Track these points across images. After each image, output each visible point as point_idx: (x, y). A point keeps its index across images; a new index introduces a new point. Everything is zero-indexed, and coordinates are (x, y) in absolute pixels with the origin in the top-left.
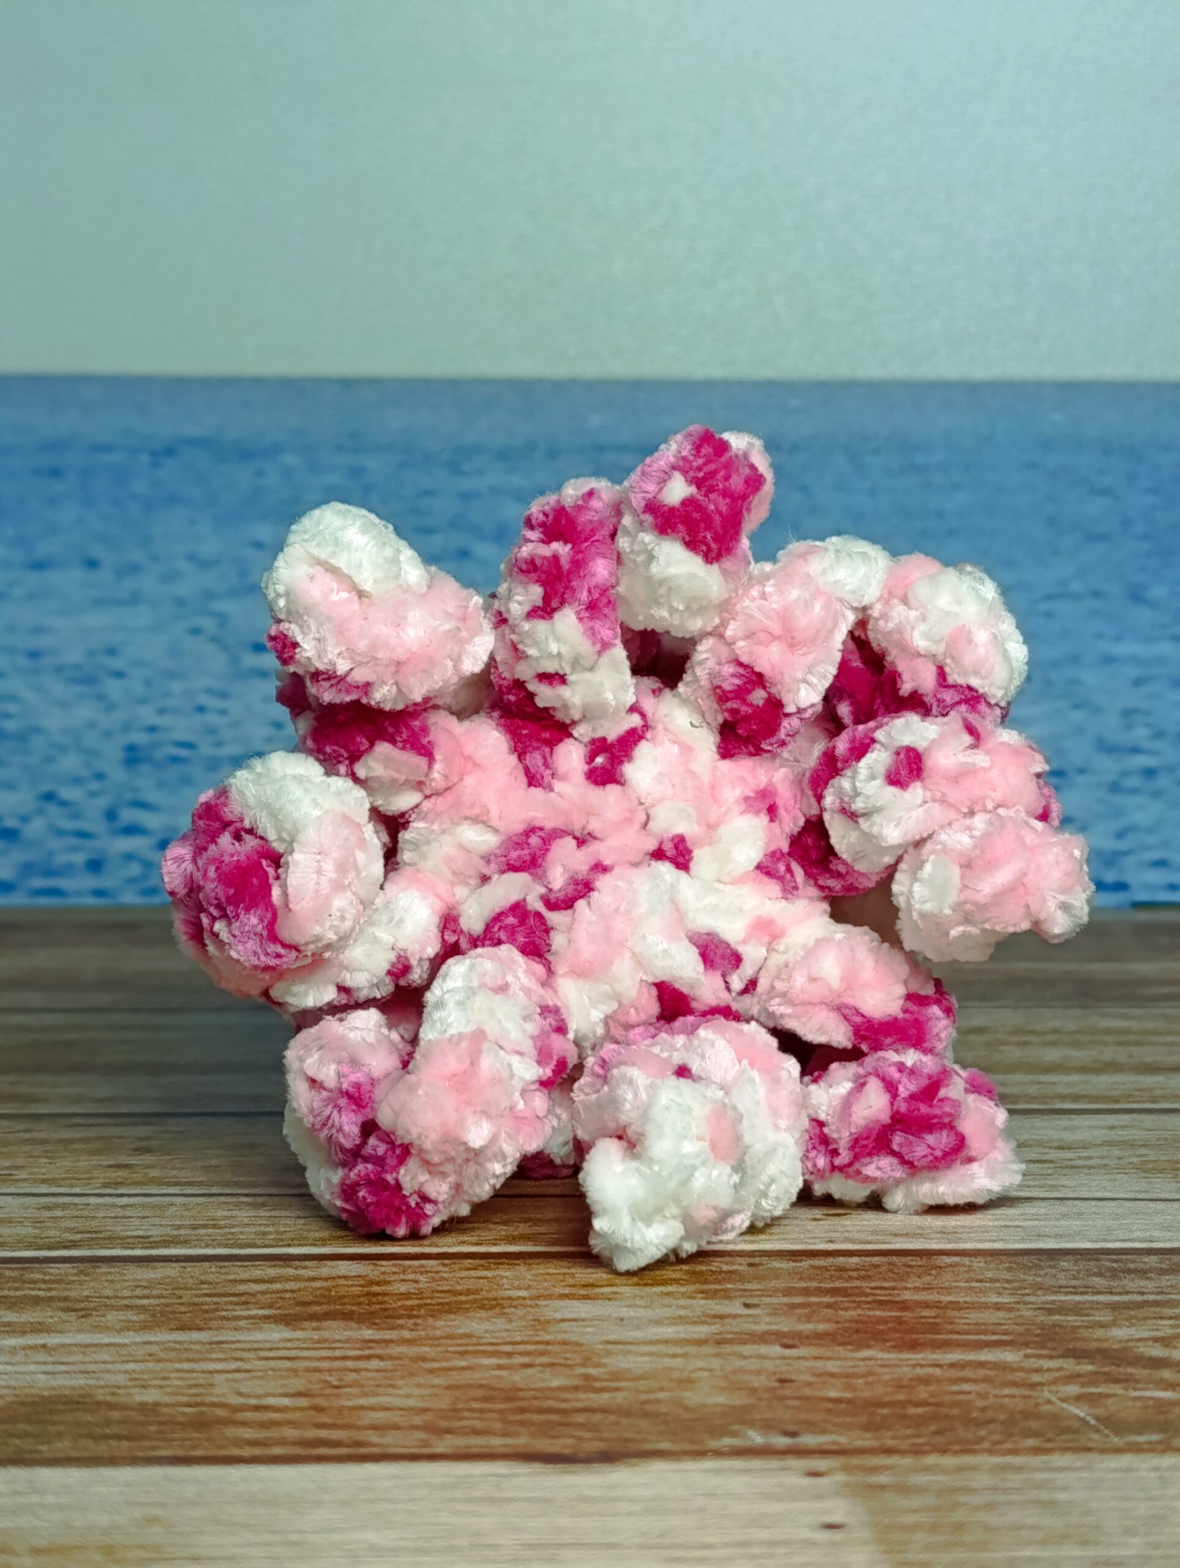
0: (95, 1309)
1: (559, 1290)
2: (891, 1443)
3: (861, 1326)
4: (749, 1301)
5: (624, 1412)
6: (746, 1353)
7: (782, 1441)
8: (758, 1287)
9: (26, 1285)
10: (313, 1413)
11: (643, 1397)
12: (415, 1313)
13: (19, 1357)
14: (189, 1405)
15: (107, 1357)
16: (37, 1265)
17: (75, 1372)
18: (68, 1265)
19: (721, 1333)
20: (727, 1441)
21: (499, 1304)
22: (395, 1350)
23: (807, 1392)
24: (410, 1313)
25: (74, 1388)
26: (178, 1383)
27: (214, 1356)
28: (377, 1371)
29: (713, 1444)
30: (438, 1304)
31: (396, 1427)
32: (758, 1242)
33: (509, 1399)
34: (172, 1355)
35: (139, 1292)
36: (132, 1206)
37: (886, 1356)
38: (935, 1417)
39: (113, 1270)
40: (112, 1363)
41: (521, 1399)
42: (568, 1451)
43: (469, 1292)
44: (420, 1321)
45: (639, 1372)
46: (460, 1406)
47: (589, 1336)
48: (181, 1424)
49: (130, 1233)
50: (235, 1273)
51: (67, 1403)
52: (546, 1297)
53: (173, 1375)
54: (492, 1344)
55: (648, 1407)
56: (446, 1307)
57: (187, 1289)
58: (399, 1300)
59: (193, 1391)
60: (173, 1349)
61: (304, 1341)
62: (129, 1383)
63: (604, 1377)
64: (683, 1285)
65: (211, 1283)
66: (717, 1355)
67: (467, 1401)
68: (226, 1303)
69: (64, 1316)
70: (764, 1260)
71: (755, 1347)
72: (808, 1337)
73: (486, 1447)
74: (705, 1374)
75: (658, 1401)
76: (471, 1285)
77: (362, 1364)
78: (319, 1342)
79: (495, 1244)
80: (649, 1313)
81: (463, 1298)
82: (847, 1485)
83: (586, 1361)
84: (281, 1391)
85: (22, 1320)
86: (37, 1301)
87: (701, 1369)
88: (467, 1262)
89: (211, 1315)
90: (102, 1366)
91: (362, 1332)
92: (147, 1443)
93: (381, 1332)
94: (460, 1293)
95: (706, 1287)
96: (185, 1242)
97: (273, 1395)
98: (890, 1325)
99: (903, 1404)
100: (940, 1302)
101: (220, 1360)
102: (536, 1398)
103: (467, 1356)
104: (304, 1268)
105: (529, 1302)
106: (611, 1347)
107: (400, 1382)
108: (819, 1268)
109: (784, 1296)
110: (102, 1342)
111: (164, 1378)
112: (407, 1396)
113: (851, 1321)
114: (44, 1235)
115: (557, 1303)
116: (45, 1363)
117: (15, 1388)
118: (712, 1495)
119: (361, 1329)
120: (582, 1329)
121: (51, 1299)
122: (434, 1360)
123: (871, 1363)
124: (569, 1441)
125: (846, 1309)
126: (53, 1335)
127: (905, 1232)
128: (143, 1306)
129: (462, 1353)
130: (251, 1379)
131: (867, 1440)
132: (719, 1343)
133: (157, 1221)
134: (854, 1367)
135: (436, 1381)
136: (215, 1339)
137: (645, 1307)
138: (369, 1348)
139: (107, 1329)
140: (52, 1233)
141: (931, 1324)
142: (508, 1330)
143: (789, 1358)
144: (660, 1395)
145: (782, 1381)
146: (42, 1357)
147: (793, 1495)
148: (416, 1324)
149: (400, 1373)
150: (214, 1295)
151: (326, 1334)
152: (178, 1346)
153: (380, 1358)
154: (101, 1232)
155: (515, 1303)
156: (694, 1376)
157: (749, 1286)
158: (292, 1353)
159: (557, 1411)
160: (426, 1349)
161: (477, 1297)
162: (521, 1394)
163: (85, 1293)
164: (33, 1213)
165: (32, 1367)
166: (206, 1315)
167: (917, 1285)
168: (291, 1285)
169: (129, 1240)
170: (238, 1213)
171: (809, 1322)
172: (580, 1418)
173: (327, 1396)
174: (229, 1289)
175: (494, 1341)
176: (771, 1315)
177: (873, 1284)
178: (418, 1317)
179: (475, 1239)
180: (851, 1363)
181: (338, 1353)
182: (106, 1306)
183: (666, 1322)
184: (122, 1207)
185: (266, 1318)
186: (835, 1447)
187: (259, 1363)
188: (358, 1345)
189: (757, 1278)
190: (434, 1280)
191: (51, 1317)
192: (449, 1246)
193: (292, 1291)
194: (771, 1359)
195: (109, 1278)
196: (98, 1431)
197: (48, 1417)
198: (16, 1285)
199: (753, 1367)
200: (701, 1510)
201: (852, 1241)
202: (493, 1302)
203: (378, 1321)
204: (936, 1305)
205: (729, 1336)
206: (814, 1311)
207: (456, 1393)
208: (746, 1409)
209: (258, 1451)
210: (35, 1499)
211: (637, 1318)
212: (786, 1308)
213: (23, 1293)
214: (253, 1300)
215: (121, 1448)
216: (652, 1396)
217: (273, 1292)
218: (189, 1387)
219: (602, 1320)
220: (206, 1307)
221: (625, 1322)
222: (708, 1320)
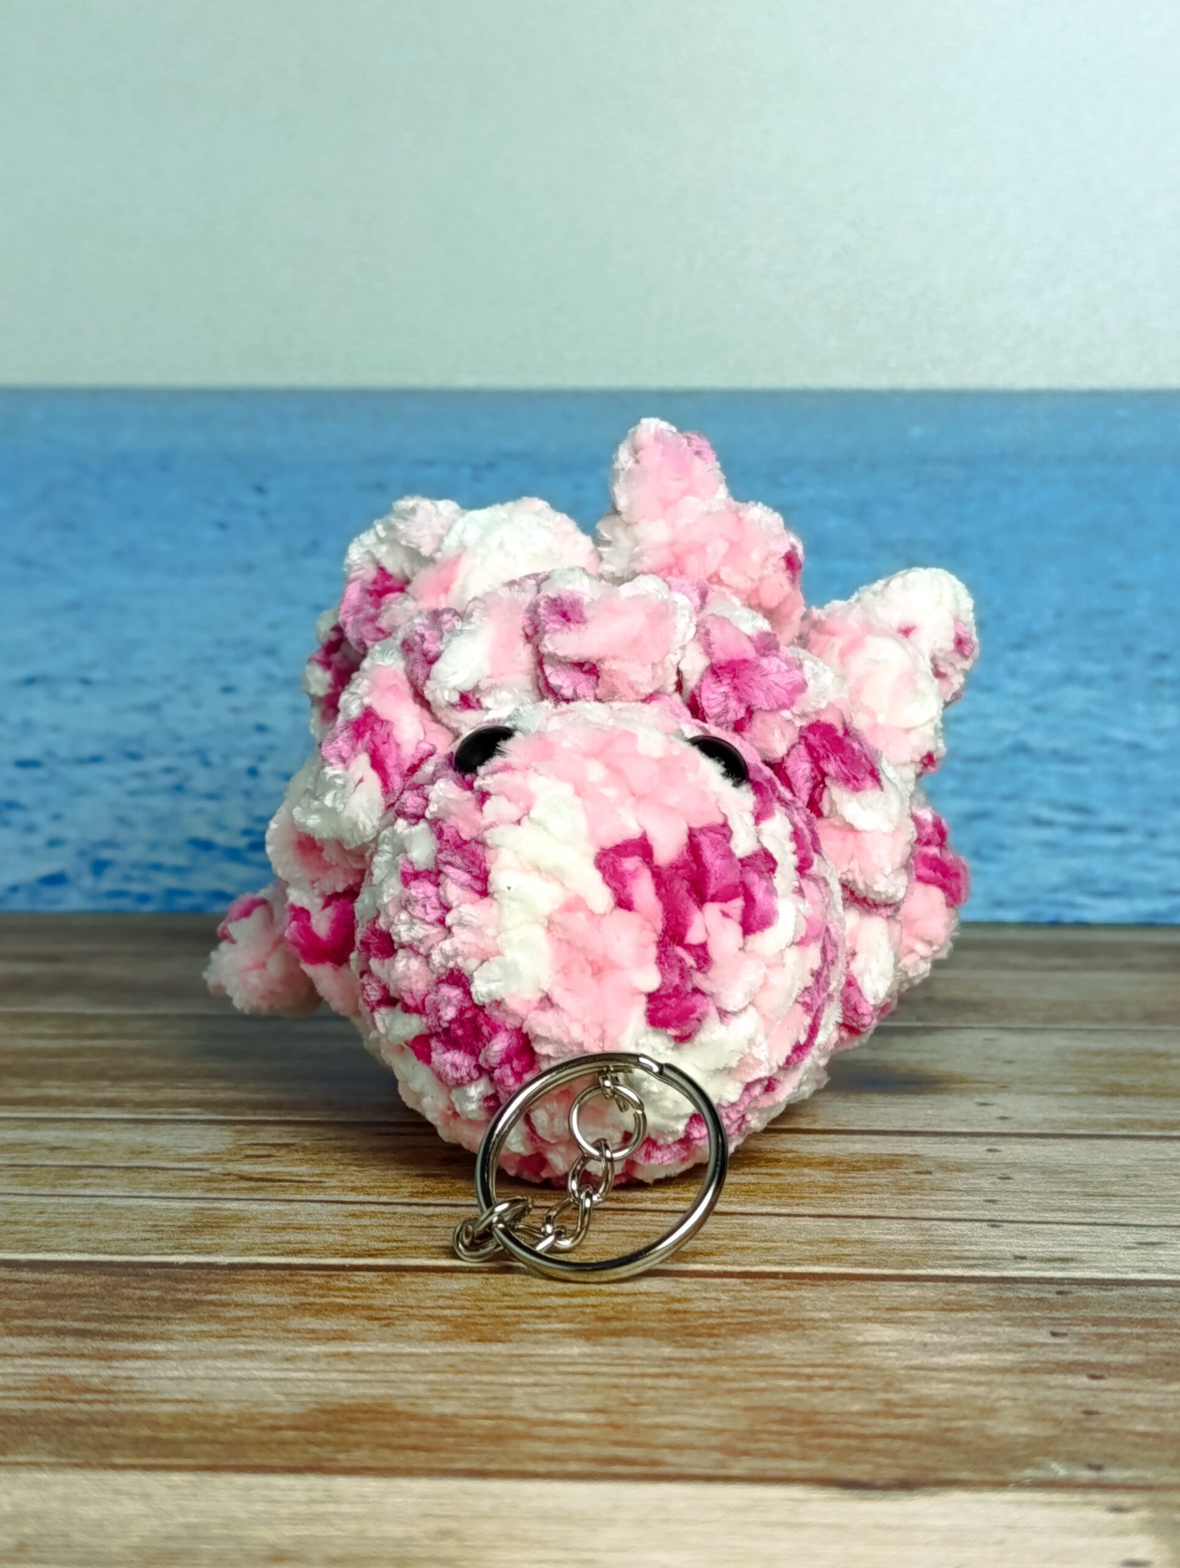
0: (398, 1319)
1: (862, 1313)
3: (1172, 1359)
4: (1057, 1330)
5: (924, 1439)
6: (1052, 1383)
7: (1087, 1475)
8: (1067, 1315)
9: (332, 1293)
10: (609, 1429)
11: (944, 1424)
12: (715, 1331)
13: (322, 1365)
14: (486, 1418)
15: (407, 1367)
16: (342, 1273)
17: (377, 1381)
18: (372, 1274)
19: (1026, 1362)
20: (1029, 1473)
21: (800, 1326)
22: (696, 1369)
23: (1114, 1425)
24: (711, 1332)
25: (373, 1397)
26: (477, 1395)
27: (514, 1369)
28: (677, 1389)
29: (1014, 1475)
30: (739, 1323)
31: (691, 1447)
32: (1068, 1269)
33: (808, 1422)
34: (472, 1367)
35: (441, 1302)
36: (437, 1216)
39: (416, 1280)
40: (412, 1373)
41: (820, 1423)
42: (866, 1478)
43: (770, 1312)
44: (719, 1340)
45: (941, 1399)
46: (758, 1427)
47: (891, 1359)
48: (478, 1436)
50: (538, 1286)
51: (366, 1412)
52: (849, 1320)
53: (471, 1387)
54: (793, 1366)
55: (949, 1435)
56: (747, 1327)
57: (489, 1301)
58: (700, 1318)
59: (491, 1404)
60: (473, 1361)
61: (603, 1356)
62: (428, 1394)
63: (905, 1403)
64: (989, 1312)
65: (512, 1296)
66: (1023, 1384)
67: (766, 1423)
68: (528, 1316)
69: (368, 1324)
70: (1074, 1288)
71: (1061, 1377)
72: (1116, 1369)
73: (784, 1470)
74: (1008, 1403)
75: (960, 1430)
76: (773, 1305)
77: (661, 1382)
78: (618, 1358)
79: (799, 1265)
80: (954, 1339)
81: (764, 1318)
82: (1151, 1522)
83: (888, 1387)
84: (579, 1406)
85: (326, 1327)
86: (341, 1309)
87: (1005, 1398)
88: (769, 1282)
89: (511, 1328)
90: (402, 1376)
91: (662, 1349)
92: (443, 1455)
93: (681, 1350)
94: (762, 1313)
95: (1012, 1314)
97: (570, 1410)
101: (519, 1373)
102: (834, 1422)
103: (766, 1377)
105: (831, 1324)
106: (913, 1372)
107: (698, 1401)
108: (1131, 1298)
109: (1093, 1325)
110: (403, 1351)
111: (464, 1390)
112: (706, 1416)
113: (1162, 1354)
114: (351, 1242)
115: (860, 1326)
116: (347, 1371)
117: (316, 1395)
118: (1012, 1527)
119: (661, 1346)
120: (883, 1353)
121: (355, 1307)
122: (733, 1380)
124: (867, 1468)
125: (1158, 1341)
126: (355, 1343)
128: (446, 1317)
129: (762, 1375)
130: (549, 1393)
131: (1173, 1476)
132: (1024, 1371)
134: (1163, 1400)
135: (735, 1402)
136: (515, 1352)
137: (949, 1333)
138: (669, 1366)
139: (409, 1339)
140: (358, 1241)
142: (809, 1353)
143: (1097, 1389)
144: (963, 1423)
145: (1089, 1413)
146: (344, 1365)
147: (1097, 1531)
148: (716, 1343)
149: (698, 1392)
150: (515, 1308)
151: (626, 1351)
152: (478, 1358)
153: (679, 1376)
154: (406, 1241)
156: (998, 1405)
157: (1057, 1315)
158: (592, 1369)
159: (857, 1436)
160: (724, 1369)
161: (778, 1317)
162: (819, 1418)
163: (389, 1303)
164: (340, 1220)
165: (334, 1375)
166: (507, 1328)
168: (592, 1300)
171: (1117, 1352)
172: (879, 1444)
173: (624, 1414)
174: (530, 1302)
175: (795, 1362)
176: (1080, 1344)
178: (717, 1336)
179: (777, 1258)
180: (1160, 1397)
181: (636, 1370)
182: (409, 1315)
183: (970, 1348)
184: (428, 1217)
185: (567, 1332)
186: (1140, 1483)
187: (557, 1377)
188: (658, 1363)
189: (1066, 1306)
190: (735, 1298)
191: (354, 1325)
192: (752, 1265)
193: (593, 1306)
194: (1078, 1389)
195: (413, 1287)
196: (396, 1441)
197: (348, 1425)
198: (321, 1292)
199: (1059, 1398)
200: (1000, 1543)
201: (1161, 1270)
202: (795, 1323)
203: (678, 1338)
205: (1036, 1365)
206: (1124, 1342)
207: (752, 1414)
208: (1050, 1440)
209: (553, 1467)
210: (331, 1508)
211: (941, 1344)
212: (1094, 1338)
213: (328, 1300)
214: (554, 1314)
215: (420, 1459)
216: (955, 1424)
217: (575, 1306)
218: (488, 1399)
219: (905, 1345)
220: (507, 1320)
221: (929, 1348)
222: (1014, 1347)
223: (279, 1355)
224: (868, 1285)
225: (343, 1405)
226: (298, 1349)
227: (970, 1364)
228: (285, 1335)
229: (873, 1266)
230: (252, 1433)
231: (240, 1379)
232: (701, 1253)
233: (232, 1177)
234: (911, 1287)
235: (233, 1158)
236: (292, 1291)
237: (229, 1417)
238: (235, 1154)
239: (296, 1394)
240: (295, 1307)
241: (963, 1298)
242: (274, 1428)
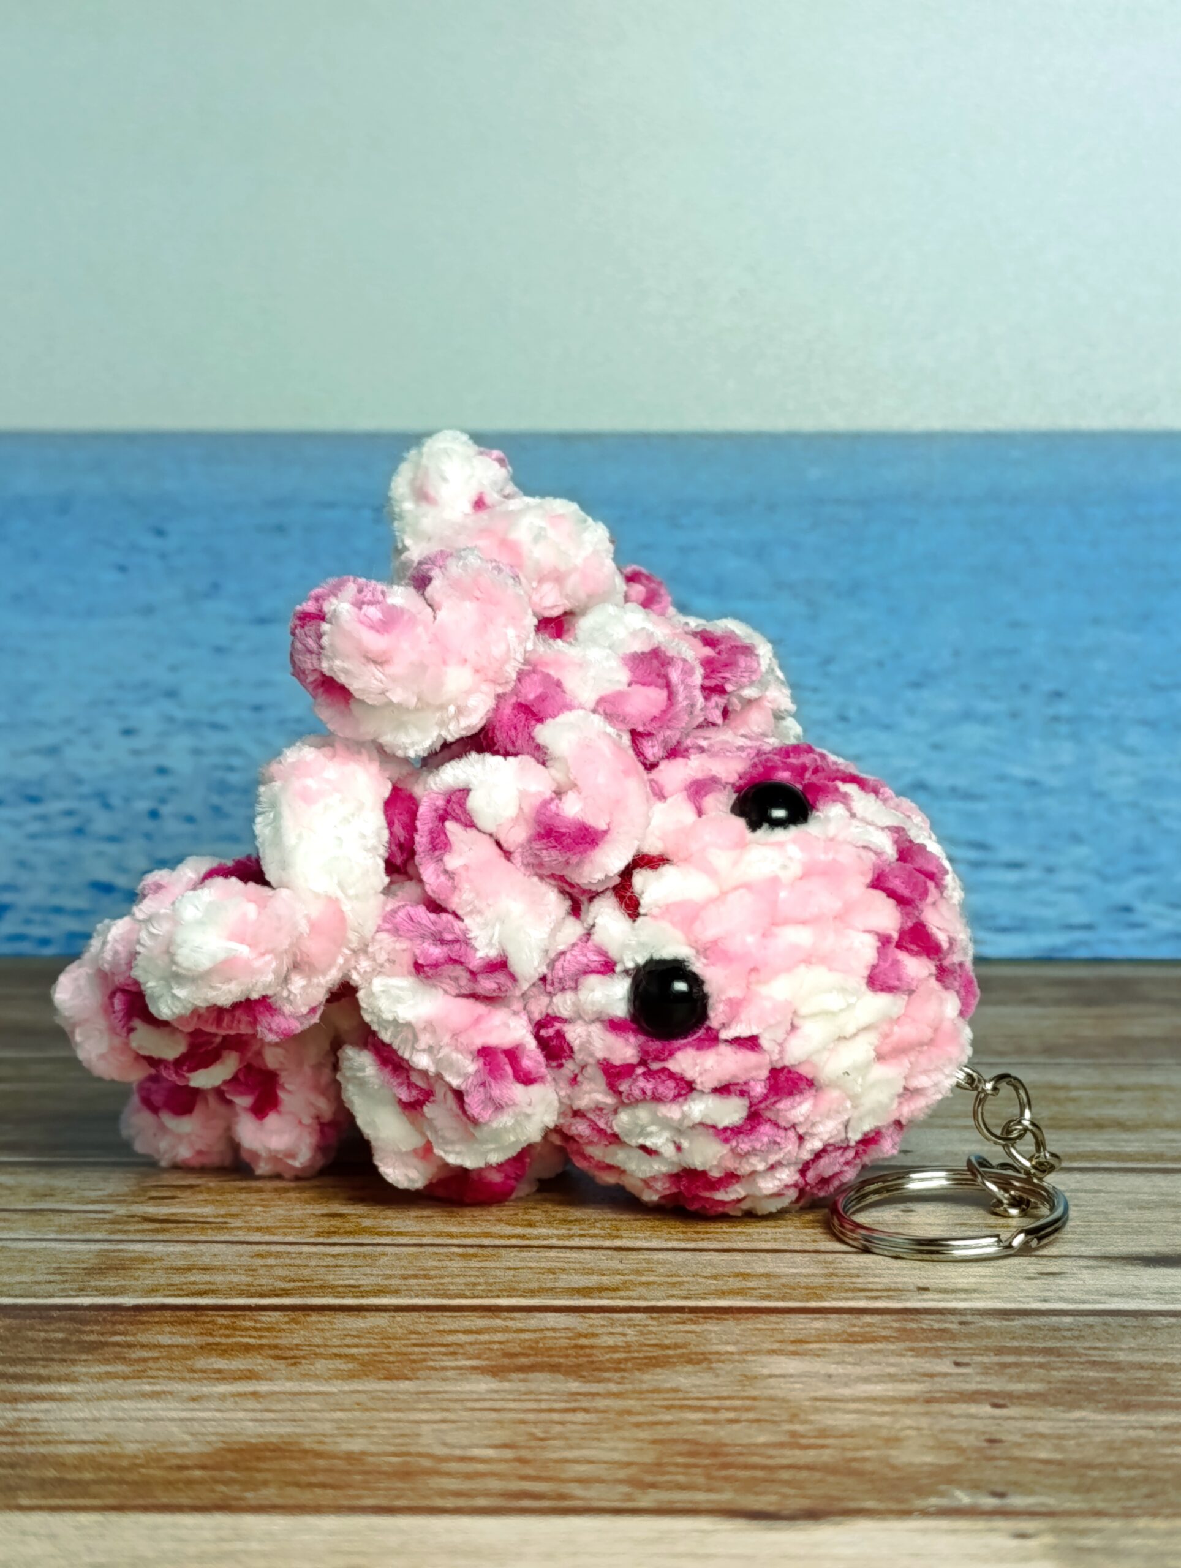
0: (304, 1358)
1: (767, 1346)
2: (1100, 1505)
3: (1073, 1387)
4: (960, 1359)
5: (830, 1469)
6: (956, 1412)
7: (990, 1502)
8: (970, 1345)
9: (238, 1333)
10: (517, 1464)
11: (850, 1455)
12: (622, 1366)
13: (229, 1404)
14: (394, 1454)
15: (314, 1406)
16: (248, 1313)
17: (283, 1420)
18: (279, 1313)
19: (930, 1392)
20: (934, 1501)
21: (706, 1359)
22: (601, 1403)
23: (1017, 1453)
24: (617, 1366)
25: (281, 1436)
26: (384, 1432)
27: (421, 1406)
28: (584, 1424)
29: (920, 1503)
30: (646, 1358)
31: (600, 1480)
32: (971, 1300)
33: (714, 1454)
34: (380, 1404)
35: (348, 1341)
36: (343, 1255)
37: (1099, 1417)
38: (1146, 1480)
39: (323, 1319)
40: (319, 1411)
41: (727, 1455)
42: (772, 1508)
43: (676, 1346)
44: (626, 1374)
45: (846, 1429)
46: (665, 1460)
47: (797, 1392)
48: (385, 1473)
49: (341, 1282)
50: (445, 1324)
51: (274, 1451)
52: (754, 1353)
53: (378, 1425)
54: (699, 1399)
55: (854, 1465)
56: (654, 1361)
57: (395, 1338)
58: (607, 1353)
59: (398, 1441)
60: (380, 1399)
61: (510, 1392)
62: (336, 1432)
63: (811, 1434)
64: (893, 1343)
65: (419, 1333)
66: (926, 1414)
67: (673, 1455)
68: (434, 1354)
69: (274, 1364)
70: (977, 1318)
71: (964, 1406)
72: (1019, 1398)
73: (691, 1502)
74: (912, 1433)
75: (865, 1460)
76: (679, 1339)
77: (569, 1417)
78: (526, 1394)
79: (704, 1299)
80: (858, 1370)
81: (670, 1352)
82: (1055, 1547)
83: (793, 1418)
84: (486, 1442)
85: (232, 1367)
86: (247, 1348)
87: (909, 1428)
88: (675, 1316)
89: (418, 1365)
90: (310, 1414)
91: (569, 1384)
92: (351, 1492)
93: (588, 1385)
94: (668, 1347)
95: (916, 1345)
96: (396, 1292)
97: (477, 1446)
98: (1102, 1386)
99: (1114, 1467)
100: (1154, 1363)
101: (426, 1410)
102: (741, 1454)
103: (673, 1411)
104: (512, 1319)
105: (737, 1357)
106: (818, 1403)
107: (605, 1435)
108: (1032, 1327)
109: (996, 1355)
110: (310, 1390)
111: (371, 1428)
112: (613, 1449)
113: (1063, 1382)
114: (257, 1282)
115: (765, 1359)
116: (253, 1410)
117: (223, 1435)
118: (918, 1555)
119: (567, 1382)
120: (789, 1385)
121: (261, 1347)
122: (640, 1414)
123: (1082, 1424)
124: (773, 1498)
125: (1059, 1369)
126: (262, 1382)
127: (1121, 1292)
128: (352, 1355)
129: (668, 1408)
130: (457, 1430)
131: (1075, 1503)
132: (928, 1401)
133: (368, 1270)
134: (1065, 1428)
135: (642, 1435)
136: (422, 1389)
137: (854, 1364)
138: (575, 1401)
139: (316, 1377)
140: (264, 1281)
141: (1146, 1385)
142: (715, 1385)
143: (1000, 1418)
144: (867, 1453)
145: (992, 1441)
146: (251, 1404)
147: (1000, 1557)
148: (623, 1378)
149: (605, 1426)
150: (422, 1345)
151: (533, 1386)
152: (385, 1396)
153: (586, 1410)
154: (312, 1280)
155: (723, 1358)
156: (902, 1434)
157: (959, 1345)
158: (498, 1405)
159: (764, 1467)
160: (631, 1403)
161: (684, 1351)
162: (726, 1450)
163: (295, 1342)
164: (245, 1261)
165: (241, 1415)
166: (414, 1365)
167: (1132, 1346)
168: (499, 1337)
169: (340, 1289)
170: (448, 1264)
171: (1020, 1382)
172: (785, 1475)
173: (532, 1448)
174: (437, 1339)
175: (702, 1396)
176: (982, 1374)
177: (1087, 1345)
178: (624, 1370)
179: (683, 1293)
180: (1062, 1424)
181: (544, 1405)
182: (316, 1354)
183: (875, 1379)
184: (333, 1256)
185: (474, 1368)
186: (1043, 1509)
187: (465, 1413)
188: (565, 1398)
189: (969, 1336)
190: (642, 1333)
192: (658, 1300)
193: (500, 1343)
194: (981, 1418)
195: (319, 1326)
196: (304, 1479)
197: (255, 1464)
198: (227, 1332)
199: (963, 1427)
201: (1062, 1299)
202: (701, 1357)
203: (585, 1373)
204: (1151, 1367)
205: (939, 1395)
206: (1026, 1371)
207: (659, 1447)
208: (953, 1468)
209: (461, 1502)
210: (239, 1546)
211: (845, 1375)
212: (997, 1368)
213: (234, 1340)
214: (461, 1351)
215: (326, 1496)
216: (859, 1454)
217: (481, 1343)
218: (395, 1436)
219: (810, 1377)
220: (414, 1357)
221: (833, 1379)
222: (917, 1378)
223: (185, 1395)
224: (774, 1318)
225: (251, 1444)
226: (205, 1389)
227: (874, 1395)
228: (192, 1375)
229: (777, 1299)
230: (158, 1473)
231: (147, 1420)
232: (607, 1289)
233: (137, 1219)
234: (816, 1319)
235: (137, 1199)
236: (197, 1332)
237: (136, 1457)
238: (139, 1196)
239: (203, 1434)
240: (201, 1347)
241: (867, 1329)
242: (181, 1468)
